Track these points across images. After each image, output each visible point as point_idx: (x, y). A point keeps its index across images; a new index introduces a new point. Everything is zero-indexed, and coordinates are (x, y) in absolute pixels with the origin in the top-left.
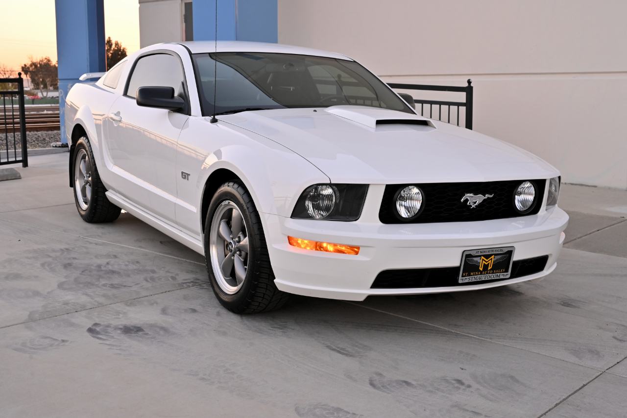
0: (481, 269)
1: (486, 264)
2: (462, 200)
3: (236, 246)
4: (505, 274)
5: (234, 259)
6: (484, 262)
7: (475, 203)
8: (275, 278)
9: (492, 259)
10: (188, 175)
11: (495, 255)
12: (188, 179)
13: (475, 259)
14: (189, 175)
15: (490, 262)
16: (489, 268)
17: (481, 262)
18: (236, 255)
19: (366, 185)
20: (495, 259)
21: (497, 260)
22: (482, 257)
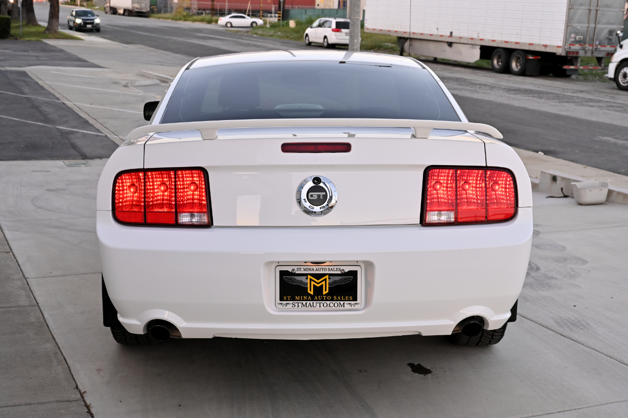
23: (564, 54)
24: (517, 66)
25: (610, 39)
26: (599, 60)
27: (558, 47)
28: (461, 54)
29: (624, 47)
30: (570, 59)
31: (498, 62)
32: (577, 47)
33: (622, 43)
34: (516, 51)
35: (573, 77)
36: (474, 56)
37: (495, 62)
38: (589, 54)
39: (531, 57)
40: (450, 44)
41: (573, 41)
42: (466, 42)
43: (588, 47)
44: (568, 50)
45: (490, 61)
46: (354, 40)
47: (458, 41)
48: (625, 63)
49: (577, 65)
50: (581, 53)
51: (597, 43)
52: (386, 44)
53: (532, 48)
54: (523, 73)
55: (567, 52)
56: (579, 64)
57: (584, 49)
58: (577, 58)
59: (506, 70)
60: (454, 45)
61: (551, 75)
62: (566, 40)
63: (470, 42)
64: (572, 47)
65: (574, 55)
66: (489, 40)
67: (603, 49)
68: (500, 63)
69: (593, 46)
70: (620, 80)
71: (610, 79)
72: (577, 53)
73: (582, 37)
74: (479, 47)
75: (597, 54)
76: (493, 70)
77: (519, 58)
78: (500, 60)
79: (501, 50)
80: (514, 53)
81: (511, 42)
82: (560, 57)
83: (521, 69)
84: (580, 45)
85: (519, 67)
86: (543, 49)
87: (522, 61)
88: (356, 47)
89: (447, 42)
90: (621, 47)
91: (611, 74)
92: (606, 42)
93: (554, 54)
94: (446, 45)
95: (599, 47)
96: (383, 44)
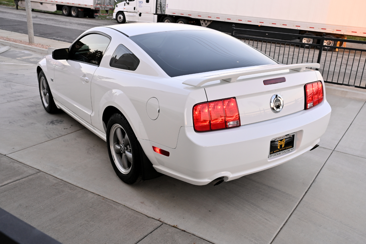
23: (94, 9)
24: (74, 14)
25: (110, 3)
26: (107, 11)
27: (91, 6)
28: (47, 8)
29: (118, 6)
30: (96, 11)
31: (65, 12)
32: (98, 6)
33: (117, 5)
34: (73, 7)
35: (97, 18)
36: (54, 9)
37: (64, 11)
38: (103, 9)
39: (80, 10)
40: (42, 3)
41: (97, 4)
42: (49, 3)
43: (103, 6)
44: (96, 7)
45: (62, 11)
46: (28, 3)
47: (45, 2)
48: (120, 13)
49: (99, 13)
50: (101, 9)
51: (106, 4)
52: (3, 2)
53: (80, 6)
54: (77, 16)
55: (95, 8)
56: (100, 13)
57: (101, 7)
58: (99, 10)
59: (70, 15)
60: (43, 4)
61: (87, 17)
62: (95, 2)
63: (51, 3)
64: (97, 6)
65: (98, 9)
66: (60, 2)
67: (108, 7)
68: (66, 12)
69: (104, 5)
70: (118, 19)
71: (114, 19)
72: (99, 8)
73: (100, 2)
74: (56, 5)
75: (106, 9)
76: (63, 15)
77: (74, 10)
78: (66, 11)
79: (66, 7)
80: (73, 8)
81: (70, 3)
82: (93, 10)
83: (76, 15)
84: (100, 5)
85: (75, 14)
86: (85, 7)
87: (76, 12)
88: (30, 7)
89: (40, 2)
90: (117, 6)
91: (114, 17)
92: (109, 4)
93: (90, 9)
94: (40, 4)
95: (107, 6)
96: (2, 2)
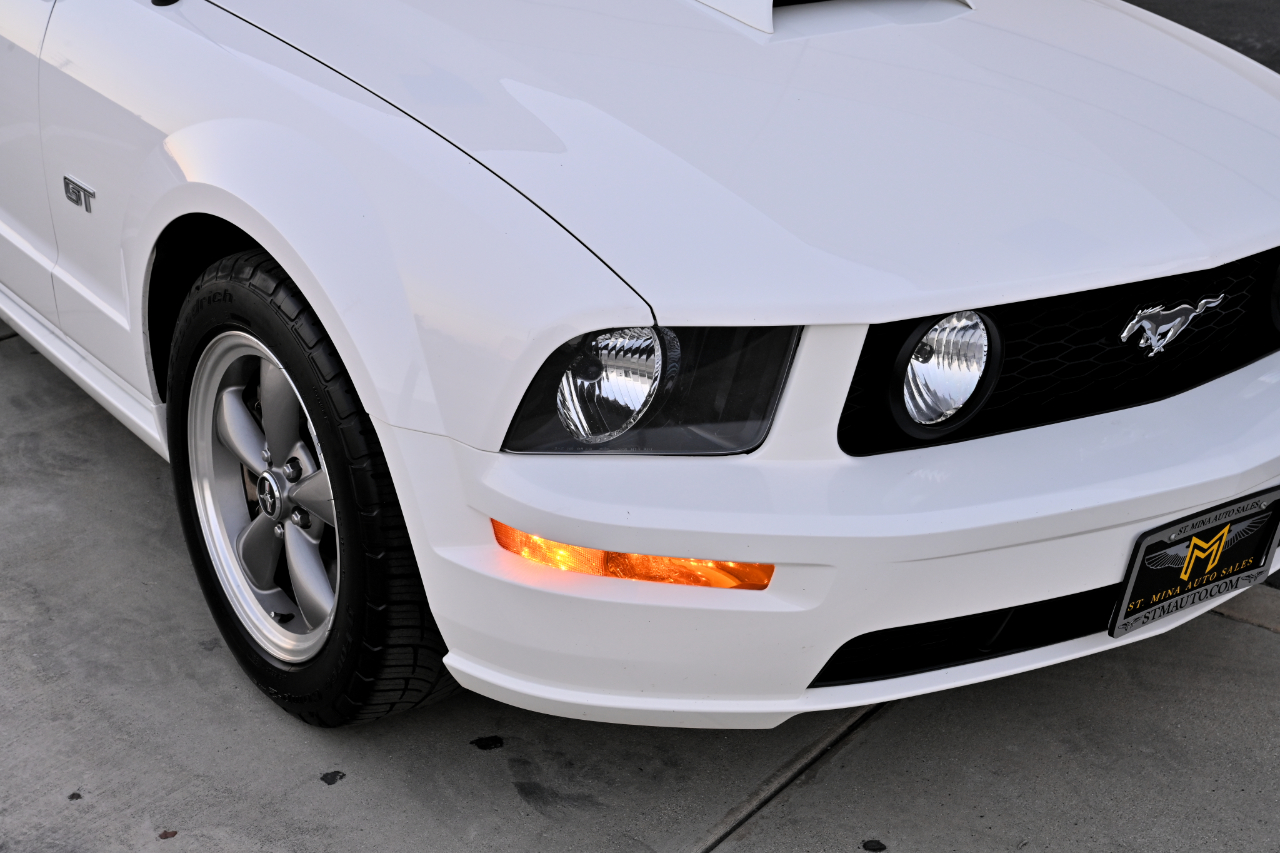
0: (1184, 577)
1: (1202, 556)
2: (1125, 335)
3: (285, 494)
4: (1254, 572)
5: (283, 534)
6: (1197, 553)
7: (1164, 335)
8: (445, 651)
9: (1221, 539)
10: (90, 195)
11: (1233, 523)
12: (88, 209)
13: (1171, 551)
14: (93, 195)
15: (1215, 548)
16: (1210, 567)
17: (1187, 554)
18: (288, 524)
19: (792, 328)
20: (1232, 534)
21: (1238, 534)
22: (1195, 540)
